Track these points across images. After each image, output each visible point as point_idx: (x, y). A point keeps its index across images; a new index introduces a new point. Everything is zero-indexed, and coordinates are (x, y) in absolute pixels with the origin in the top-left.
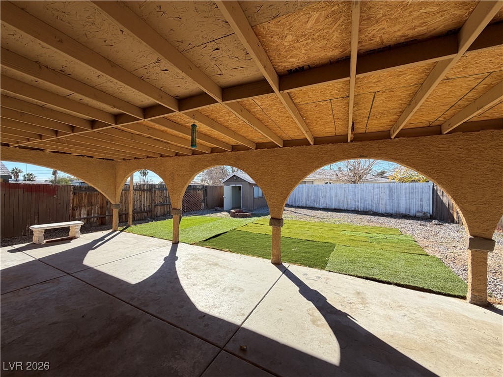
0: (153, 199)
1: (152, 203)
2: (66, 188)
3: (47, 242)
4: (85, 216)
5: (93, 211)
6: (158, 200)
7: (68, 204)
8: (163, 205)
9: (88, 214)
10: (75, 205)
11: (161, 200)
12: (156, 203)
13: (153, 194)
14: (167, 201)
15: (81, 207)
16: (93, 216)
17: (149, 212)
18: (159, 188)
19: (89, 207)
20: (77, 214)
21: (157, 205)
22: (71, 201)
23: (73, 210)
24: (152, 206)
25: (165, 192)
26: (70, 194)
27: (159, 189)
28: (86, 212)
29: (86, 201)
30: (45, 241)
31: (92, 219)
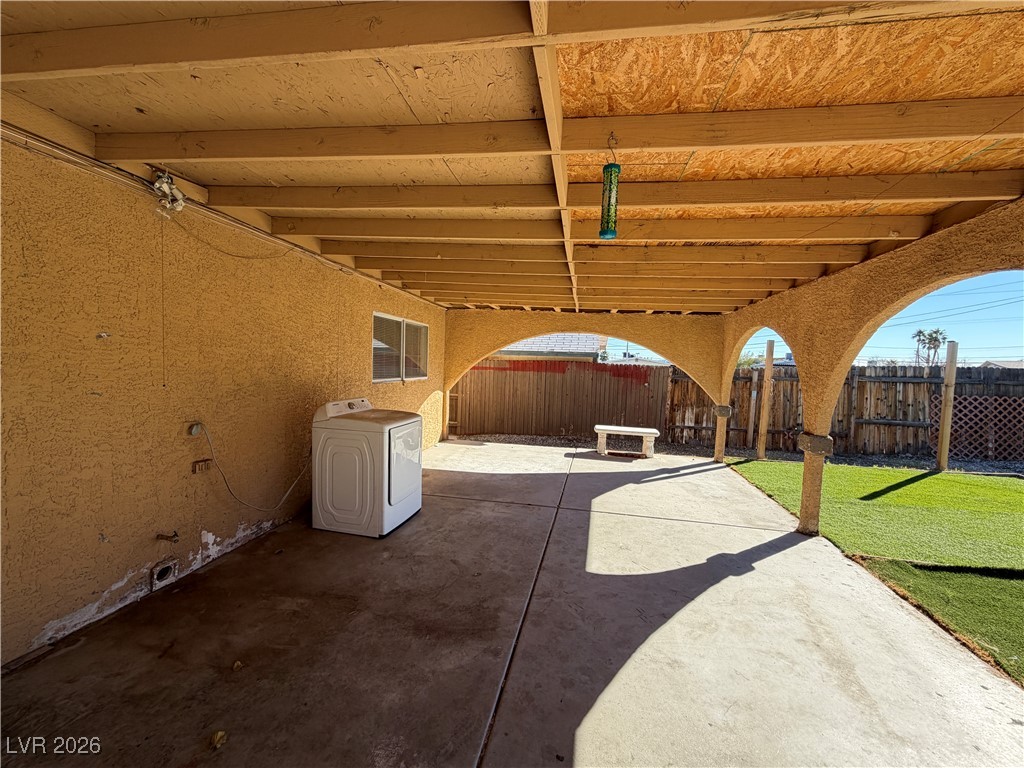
0: (855, 404)
1: (849, 416)
2: (662, 372)
3: (609, 453)
4: (692, 425)
5: (705, 418)
6: (870, 409)
7: (664, 399)
8: (890, 425)
9: (698, 421)
10: (676, 402)
11: (883, 410)
12: (866, 417)
13: (855, 392)
14: (905, 414)
15: (685, 406)
16: (704, 425)
17: (841, 438)
18: (877, 377)
19: (698, 407)
20: (678, 417)
21: (869, 423)
22: (669, 395)
23: (673, 409)
24: (849, 422)
25: (900, 387)
26: (667, 383)
27: (877, 379)
28: (693, 417)
29: (694, 396)
30: (606, 452)
31: (704, 432)
